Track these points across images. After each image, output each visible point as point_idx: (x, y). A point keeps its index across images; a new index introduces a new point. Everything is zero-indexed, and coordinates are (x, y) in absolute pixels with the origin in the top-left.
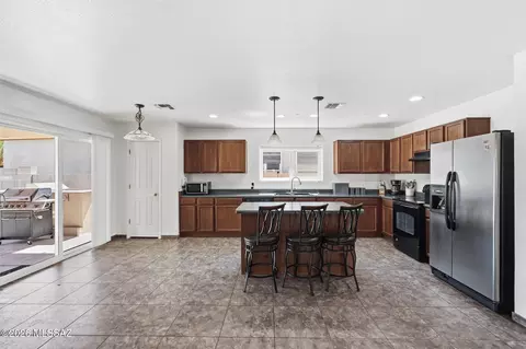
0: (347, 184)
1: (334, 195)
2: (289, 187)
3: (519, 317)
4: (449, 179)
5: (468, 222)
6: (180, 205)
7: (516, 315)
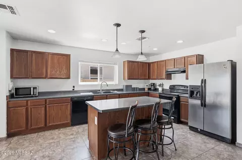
0: (131, 86)
1: (125, 92)
2: (99, 89)
3: (240, 144)
4: (202, 83)
5: (213, 103)
6: (8, 108)
7: (238, 143)
